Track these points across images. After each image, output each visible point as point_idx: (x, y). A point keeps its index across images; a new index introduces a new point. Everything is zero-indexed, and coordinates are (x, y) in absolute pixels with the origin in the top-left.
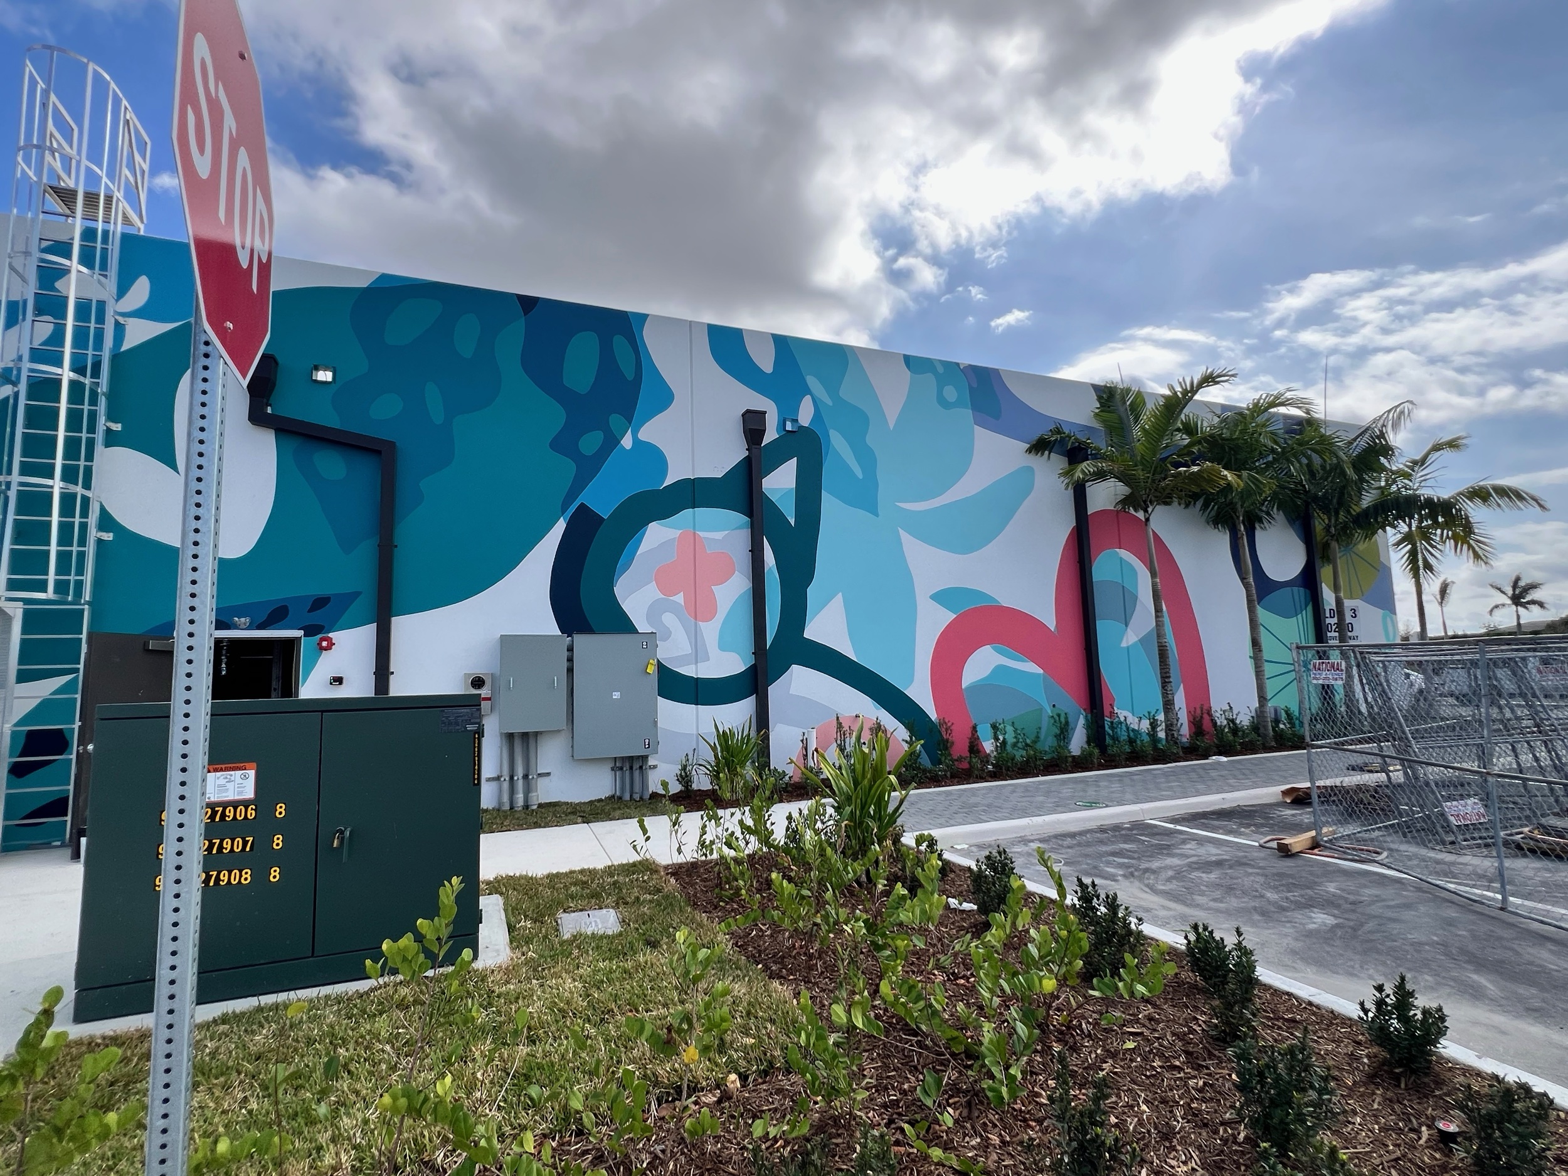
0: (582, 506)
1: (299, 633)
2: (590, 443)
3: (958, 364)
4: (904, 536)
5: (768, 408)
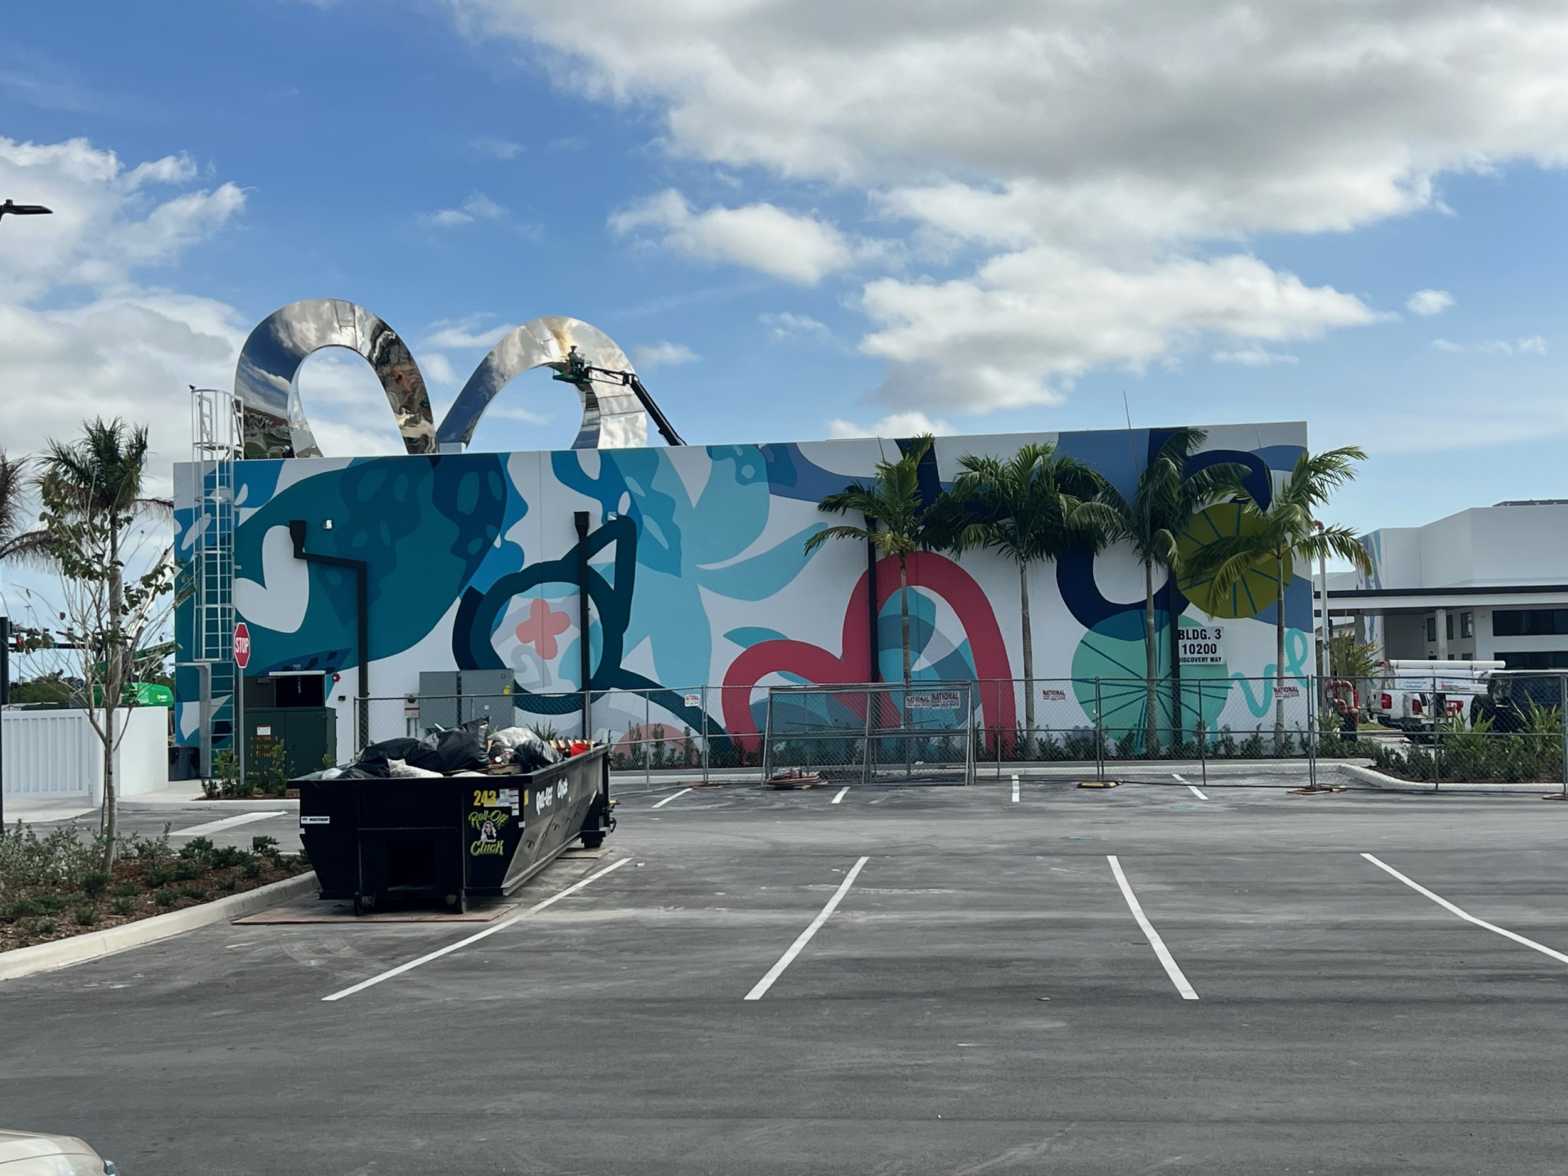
0: (470, 587)
1: (323, 672)
2: (474, 547)
3: (756, 446)
4: (701, 589)
5: (594, 508)
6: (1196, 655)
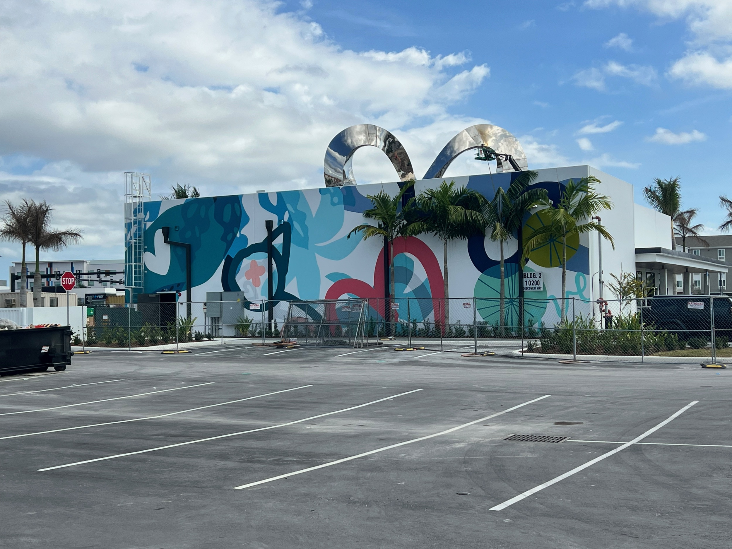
0: (228, 255)
2: (229, 237)
4: (316, 255)
5: (274, 218)
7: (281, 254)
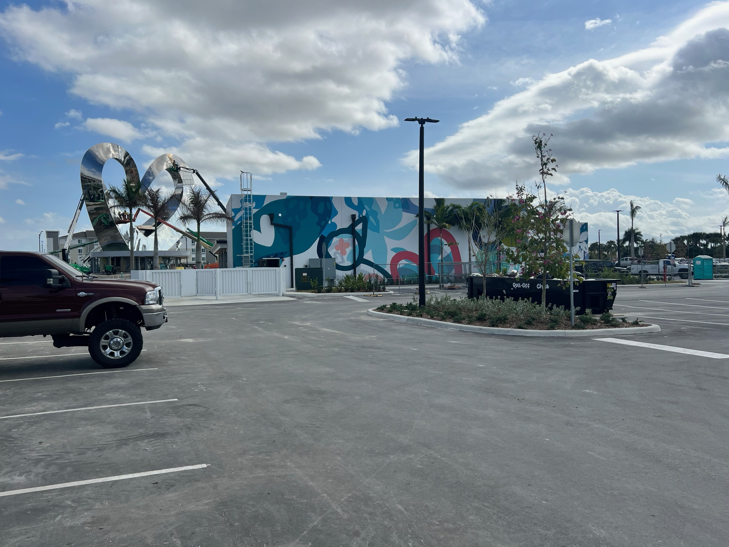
0: (322, 235)
1: (279, 258)
2: (323, 223)
3: (399, 198)
4: (385, 237)
5: (356, 213)
6: (503, 256)
7: (361, 235)
